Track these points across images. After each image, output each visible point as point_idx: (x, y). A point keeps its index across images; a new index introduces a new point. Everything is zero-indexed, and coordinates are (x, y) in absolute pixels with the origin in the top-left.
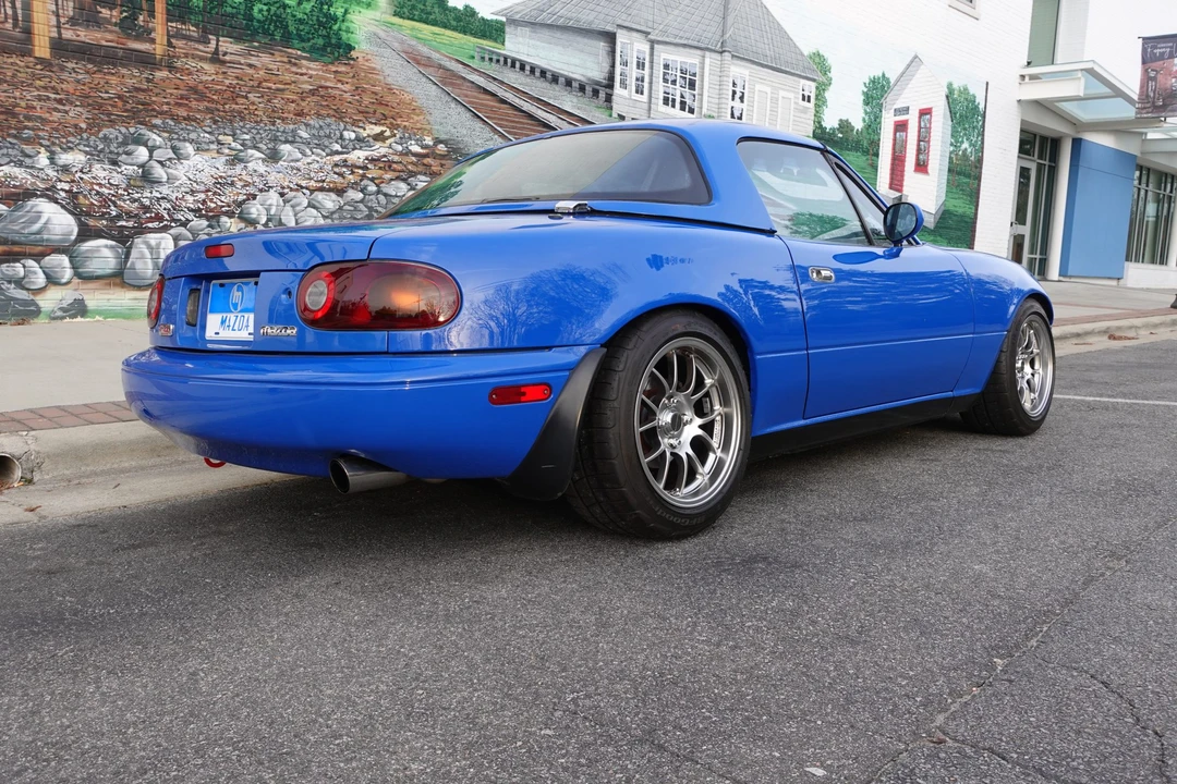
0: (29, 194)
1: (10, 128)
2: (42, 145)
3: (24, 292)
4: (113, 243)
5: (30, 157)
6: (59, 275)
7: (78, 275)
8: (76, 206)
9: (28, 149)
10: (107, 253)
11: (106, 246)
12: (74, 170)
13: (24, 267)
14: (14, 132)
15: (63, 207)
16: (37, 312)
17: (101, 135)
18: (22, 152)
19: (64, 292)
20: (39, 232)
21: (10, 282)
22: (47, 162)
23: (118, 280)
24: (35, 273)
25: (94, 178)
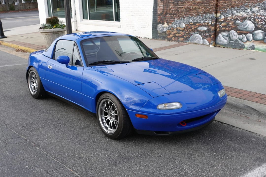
0: (245, 19)
1: (243, 3)
2: (249, 7)
3: (242, 42)
4: (262, 31)
5: (246, 9)
6: (249, 39)
7: (253, 39)
8: (255, 21)
9: (246, 8)
10: (261, 34)
11: (261, 32)
12: (255, 12)
13: (243, 36)
14: (244, 4)
15: (252, 22)
16: (244, 47)
17: (263, 2)
18: (245, 8)
19: (250, 43)
20: (246, 28)
21: (240, 40)
22: (250, 10)
23: (263, 41)
24: (245, 38)
25: (260, 14)
